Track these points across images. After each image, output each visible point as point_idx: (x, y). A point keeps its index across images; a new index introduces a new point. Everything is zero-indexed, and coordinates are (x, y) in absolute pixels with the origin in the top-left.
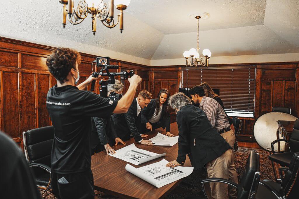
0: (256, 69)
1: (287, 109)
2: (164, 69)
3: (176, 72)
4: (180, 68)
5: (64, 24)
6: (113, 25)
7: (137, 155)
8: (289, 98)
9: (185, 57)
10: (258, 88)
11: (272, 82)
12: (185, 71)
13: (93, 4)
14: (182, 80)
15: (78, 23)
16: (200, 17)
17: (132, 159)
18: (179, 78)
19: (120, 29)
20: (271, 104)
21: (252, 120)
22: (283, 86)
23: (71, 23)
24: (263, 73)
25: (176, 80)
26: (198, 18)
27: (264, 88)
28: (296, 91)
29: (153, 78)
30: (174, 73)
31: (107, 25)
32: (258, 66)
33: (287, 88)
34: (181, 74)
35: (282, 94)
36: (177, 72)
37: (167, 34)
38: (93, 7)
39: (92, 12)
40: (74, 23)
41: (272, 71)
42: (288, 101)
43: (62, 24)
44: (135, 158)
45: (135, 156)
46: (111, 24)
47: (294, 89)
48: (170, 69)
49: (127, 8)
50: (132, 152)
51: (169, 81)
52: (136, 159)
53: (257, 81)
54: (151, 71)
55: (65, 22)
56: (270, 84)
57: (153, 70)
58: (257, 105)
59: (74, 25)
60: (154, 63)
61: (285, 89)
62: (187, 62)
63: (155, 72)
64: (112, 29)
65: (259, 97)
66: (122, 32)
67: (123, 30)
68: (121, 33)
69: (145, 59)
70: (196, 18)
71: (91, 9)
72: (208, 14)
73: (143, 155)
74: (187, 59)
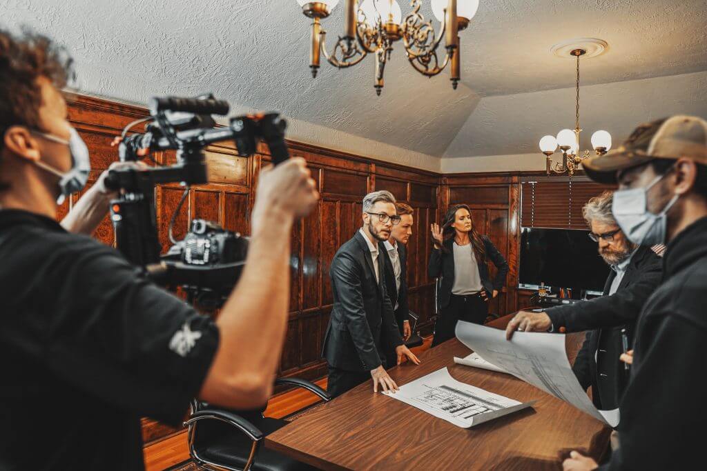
2: (475, 180)
3: (503, 189)
4: (515, 179)
5: (315, 67)
6: (435, 69)
7: (459, 401)
9: (543, 151)
12: (526, 186)
13: (391, 16)
14: (519, 208)
15: (352, 63)
16: (583, 52)
17: (447, 409)
18: (512, 203)
19: (451, 79)
23: (332, 63)
25: (504, 207)
26: (577, 53)
29: (448, 203)
30: (501, 189)
31: (422, 68)
34: (517, 193)
36: (508, 187)
37: (489, 94)
38: (390, 22)
39: (388, 36)
40: (341, 63)
43: (311, 67)
44: (455, 407)
45: (455, 404)
46: (431, 66)
48: (490, 180)
49: (469, 25)
50: (443, 390)
51: (486, 209)
52: (458, 410)
54: (441, 185)
55: (318, 62)
57: (448, 182)
59: (342, 69)
60: (448, 165)
62: (548, 163)
63: (451, 188)
64: (433, 78)
66: (455, 86)
67: (458, 82)
68: (455, 88)
69: (428, 157)
70: (573, 53)
71: (388, 29)
72: (605, 44)
73: (474, 401)
74: (549, 157)
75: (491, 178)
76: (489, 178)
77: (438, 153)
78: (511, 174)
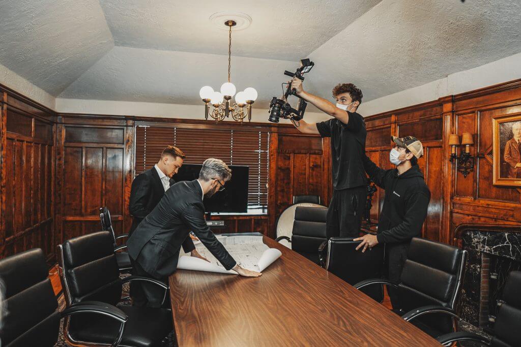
0: (270, 133)
1: (314, 198)
2: (91, 121)
4: (130, 122)
8: (315, 181)
10: (273, 165)
11: (292, 156)
12: (140, 129)
14: (133, 147)
16: (234, 23)
18: (127, 143)
20: (292, 190)
21: (264, 219)
22: (307, 163)
24: (280, 141)
25: (120, 146)
26: (230, 24)
27: (281, 164)
28: (323, 170)
29: (63, 141)
30: (116, 130)
32: (273, 129)
33: (311, 164)
34: (132, 135)
35: (305, 174)
36: (123, 129)
37: (123, 44)
41: (292, 139)
42: (313, 185)
47: (320, 167)
48: (107, 122)
51: (102, 147)
53: (272, 153)
54: (57, 123)
56: (289, 159)
57: (63, 121)
58: (272, 194)
61: (310, 167)
63: (67, 127)
65: (273, 179)
70: (227, 23)
74: (207, 104)
75: (108, 120)
76: (105, 120)
77: (55, 92)
78: (127, 118)
